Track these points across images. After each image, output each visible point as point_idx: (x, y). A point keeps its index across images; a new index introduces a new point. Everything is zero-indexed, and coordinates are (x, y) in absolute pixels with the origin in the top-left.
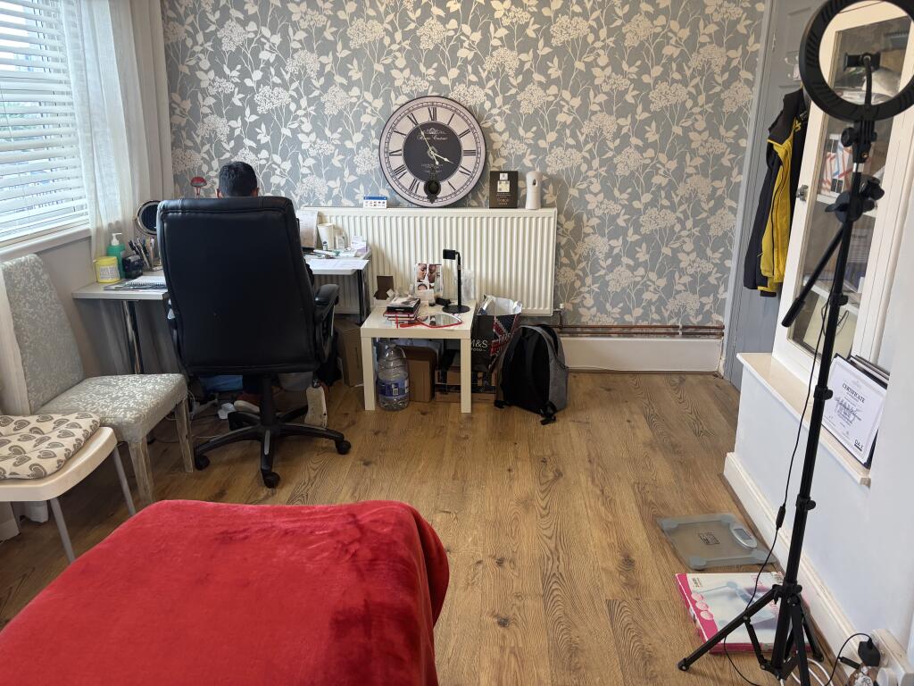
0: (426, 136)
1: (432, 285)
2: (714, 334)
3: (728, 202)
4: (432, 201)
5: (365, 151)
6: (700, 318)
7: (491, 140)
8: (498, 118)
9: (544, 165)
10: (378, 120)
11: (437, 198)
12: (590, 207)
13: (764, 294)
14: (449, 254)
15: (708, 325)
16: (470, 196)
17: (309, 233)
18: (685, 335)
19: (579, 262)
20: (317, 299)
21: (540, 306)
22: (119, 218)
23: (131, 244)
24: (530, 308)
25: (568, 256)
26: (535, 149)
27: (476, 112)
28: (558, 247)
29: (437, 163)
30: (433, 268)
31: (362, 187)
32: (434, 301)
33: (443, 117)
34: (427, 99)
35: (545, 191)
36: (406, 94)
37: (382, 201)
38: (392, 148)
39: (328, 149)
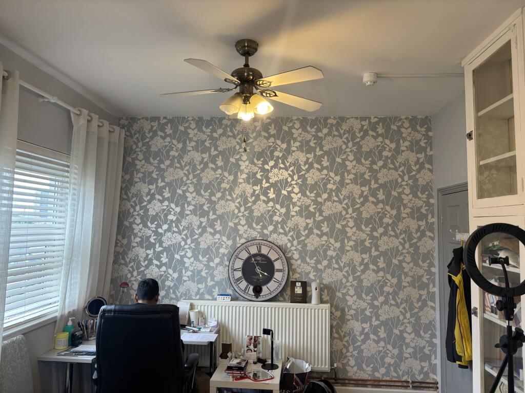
0: (255, 260)
1: (255, 349)
2: (432, 387)
3: (430, 303)
4: (257, 297)
5: (221, 268)
6: (422, 376)
7: (291, 264)
8: (295, 252)
9: (321, 279)
10: (229, 252)
11: (260, 296)
12: (349, 303)
13: (460, 366)
14: (266, 332)
15: (427, 381)
16: (279, 295)
17: (184, 316)
18: (415, 388)
19: (345, 336)
20: (186, 366)
21: (322, 365)
22: (75, 307)
23: (79, 324)
24: (316, 366)
25: (338, 332)
26: (316, 269)
27: (283, 248)
28: (332, 327)
29: (261, 276)
30: (256, 339)
31: (217, 288)
32: (256, 360)
33: (264, 251)
34: (256, 241)
35: (323, 293)
36: (245, 238)
37: (228, 297)
38: (236, 267)
39: (200, 266)
